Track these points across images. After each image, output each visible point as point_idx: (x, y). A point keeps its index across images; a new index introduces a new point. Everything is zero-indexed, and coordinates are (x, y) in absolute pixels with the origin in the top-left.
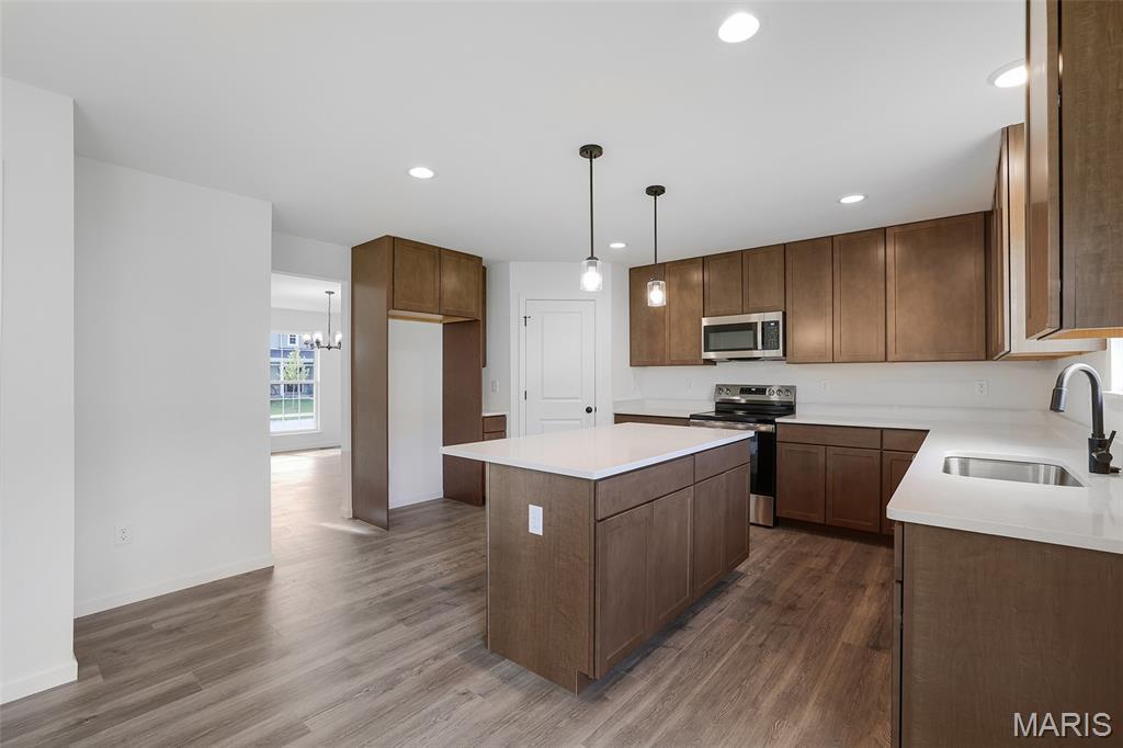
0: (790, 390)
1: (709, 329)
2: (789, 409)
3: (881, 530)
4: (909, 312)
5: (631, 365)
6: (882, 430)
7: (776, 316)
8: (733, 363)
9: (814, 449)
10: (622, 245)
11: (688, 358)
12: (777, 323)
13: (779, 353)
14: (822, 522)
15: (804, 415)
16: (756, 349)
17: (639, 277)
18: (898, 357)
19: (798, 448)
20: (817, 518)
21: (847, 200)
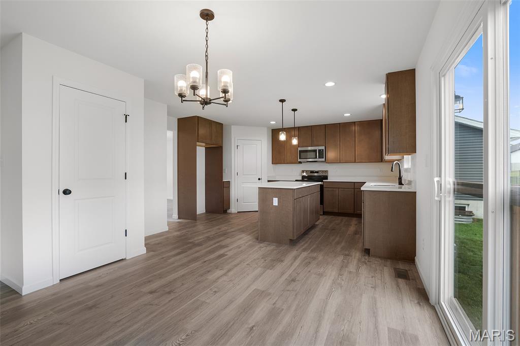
0: (326, 171)
1: (301, 152)
2: (326, 178)
3: (354, 212)
4: (361, 148)
5: (272, 164)
6: (354, 182)
7: (323, 148)
8: (308, 163)
9: (335, 189)
10: (275, 123)
11: (294, 161)
12: (323, 150)
13: (324, 160)
14: (337, 212)
15: (331, 179)
16: (316, 158)
17: (275, 132)
18: (359, 161)
19: (330, 189)
20: (336, 210)
21: (346, 115)
